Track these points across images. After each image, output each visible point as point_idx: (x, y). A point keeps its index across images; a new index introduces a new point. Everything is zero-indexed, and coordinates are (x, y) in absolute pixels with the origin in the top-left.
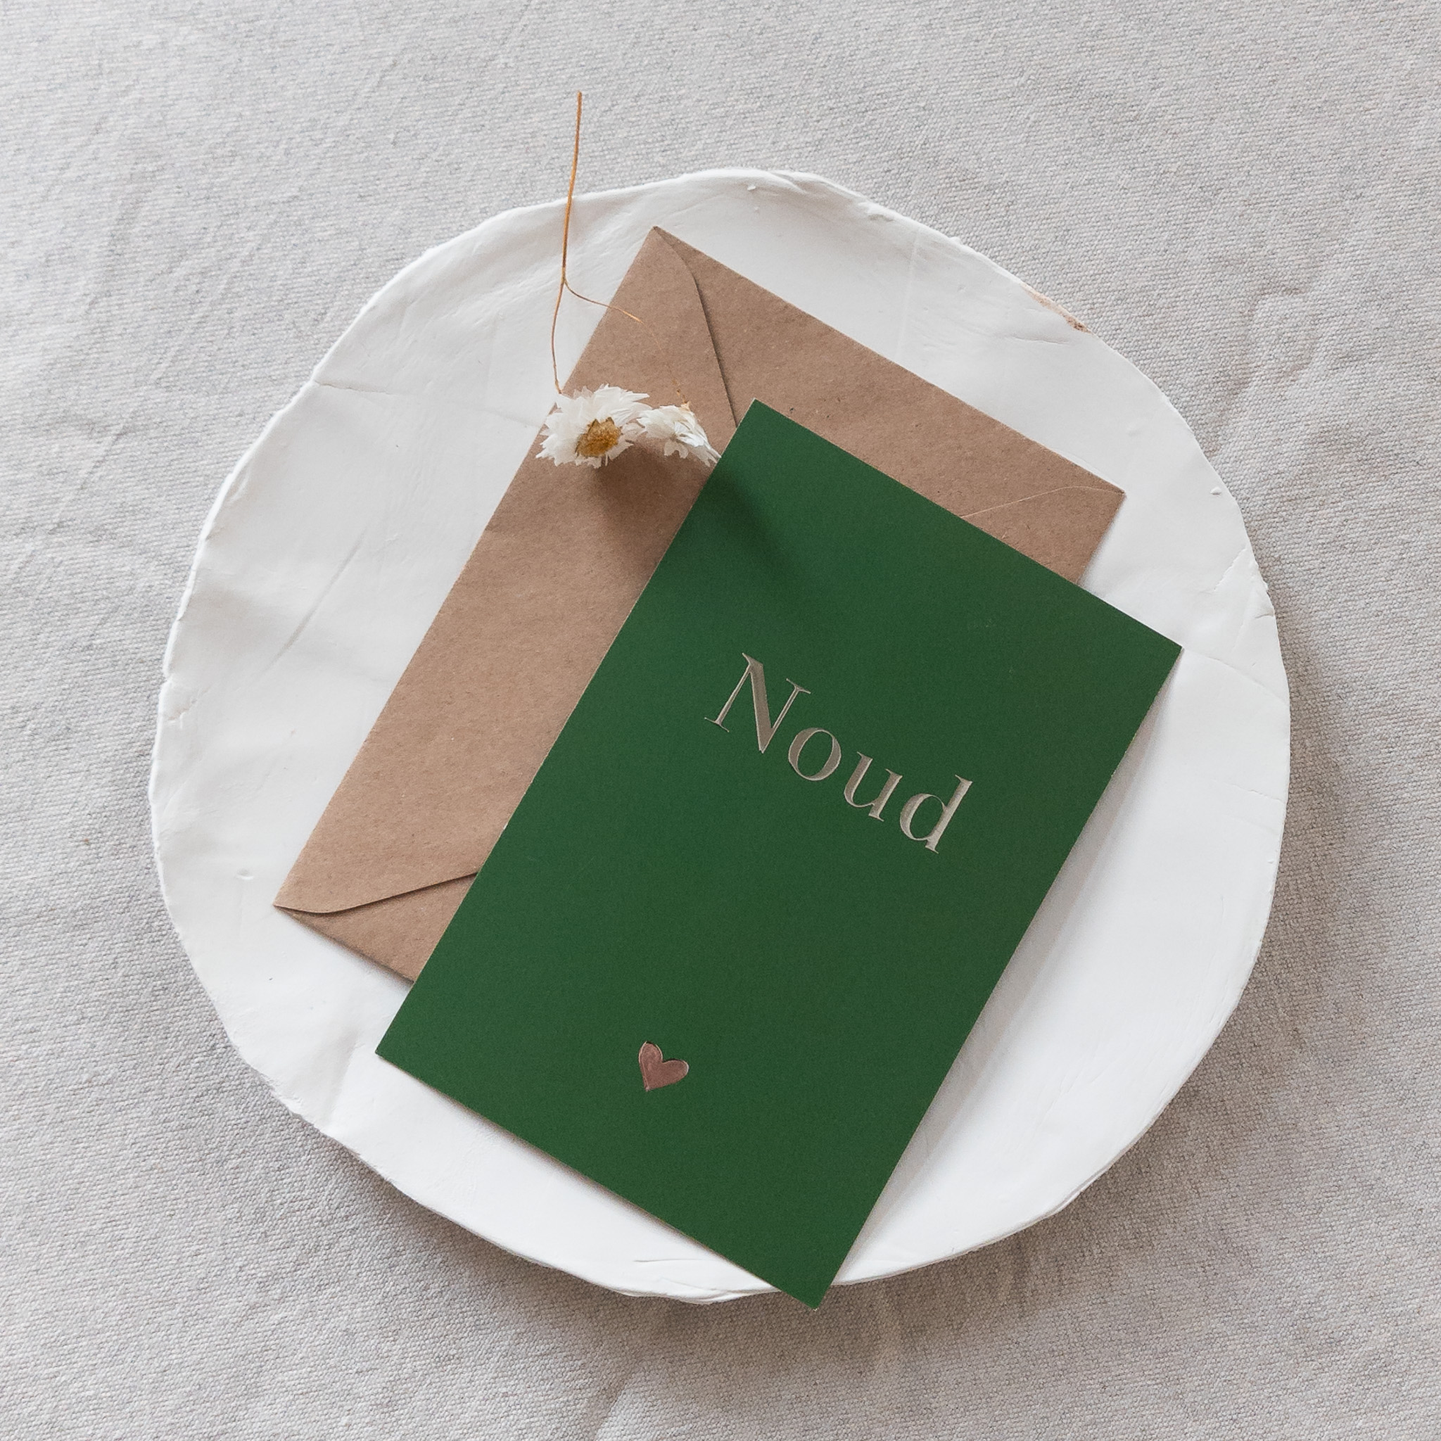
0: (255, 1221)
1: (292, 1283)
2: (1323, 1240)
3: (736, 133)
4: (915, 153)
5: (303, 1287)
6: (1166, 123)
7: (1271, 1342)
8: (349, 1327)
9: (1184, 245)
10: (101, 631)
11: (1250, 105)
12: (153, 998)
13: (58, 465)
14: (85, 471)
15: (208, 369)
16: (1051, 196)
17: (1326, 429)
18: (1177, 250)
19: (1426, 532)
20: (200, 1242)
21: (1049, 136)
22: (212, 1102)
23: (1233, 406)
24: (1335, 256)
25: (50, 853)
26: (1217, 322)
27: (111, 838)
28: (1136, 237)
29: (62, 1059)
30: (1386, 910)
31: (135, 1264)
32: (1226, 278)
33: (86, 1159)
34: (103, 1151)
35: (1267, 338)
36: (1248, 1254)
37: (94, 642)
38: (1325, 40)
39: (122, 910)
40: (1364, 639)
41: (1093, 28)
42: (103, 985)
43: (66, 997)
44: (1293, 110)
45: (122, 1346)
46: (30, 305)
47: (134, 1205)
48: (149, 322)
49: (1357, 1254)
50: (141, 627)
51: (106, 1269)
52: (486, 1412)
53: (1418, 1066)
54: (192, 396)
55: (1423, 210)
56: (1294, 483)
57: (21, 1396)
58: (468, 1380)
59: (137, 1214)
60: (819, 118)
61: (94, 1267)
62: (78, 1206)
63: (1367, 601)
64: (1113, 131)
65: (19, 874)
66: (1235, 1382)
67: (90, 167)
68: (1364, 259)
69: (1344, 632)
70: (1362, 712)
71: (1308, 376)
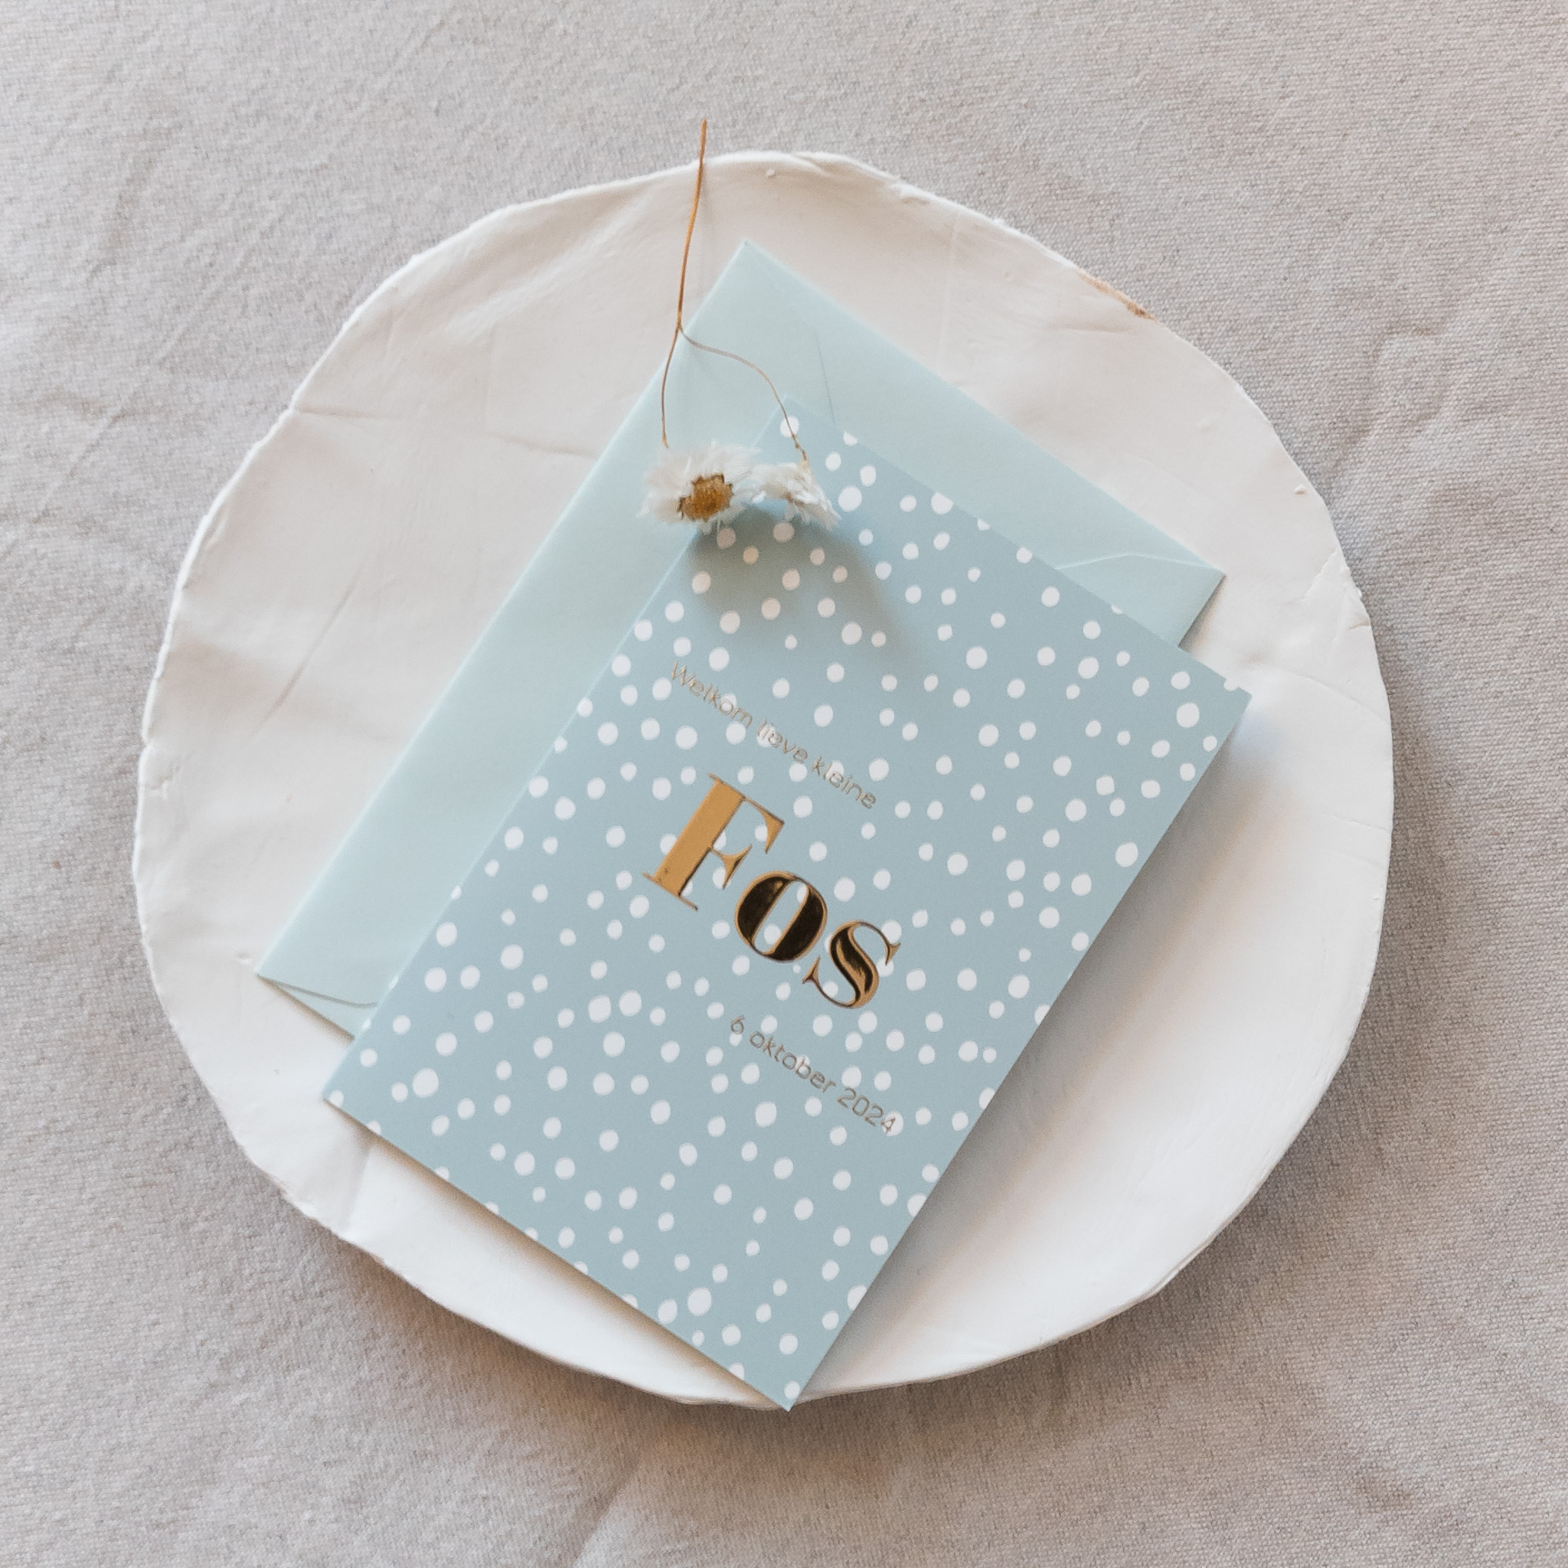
1: (258, 1362)
2: (1396, 1381)
4: (1013, 155)
6: (1295, 136)
7: (1331, 1488)
9: (1307, 273)
10: (85, 633)
11: (1388, 123)
12: (121, 1041)
13: (47, 447)
14: (76, 456)
16: (1161, 211)
17: (1451, 487)
18: (1298, 279)
19: (1555, 608)
21: (1163, 144)
23: (1350, 456)
24: (1473, 295)
25: (16, 874)
26: (1338, 361)
27: (84, 862)
28: (1253, 263)
30: (1486, 1023)
31: (87, 1331)
32: (1351, 313)
33: (39, 1213)
34: (58, 1205)
35: (1392, 383)
36: (1313, 1393)
37: (76, 645)
38: (1475, 55)
39: (91, 942)
40: (1481, 723)
41: (1219, 27)
42: (67, 1023)
44: (1436, 129)
45: (67, 1420)
46: (25, 269)
47: (89, 1266)
50: (129, 631)
51: (54, 1335)
56: (1413, 545)
59: (91, 1276)
60: (909, 110)
61: (42, 1331)
62: (27, 1263)
63: (1486, 680)
64: (1235, 142)
67: (100, 119)
68: (1504, 301)
69: (1458, 714)
70: (1473, 803)
71: (1436, 426)
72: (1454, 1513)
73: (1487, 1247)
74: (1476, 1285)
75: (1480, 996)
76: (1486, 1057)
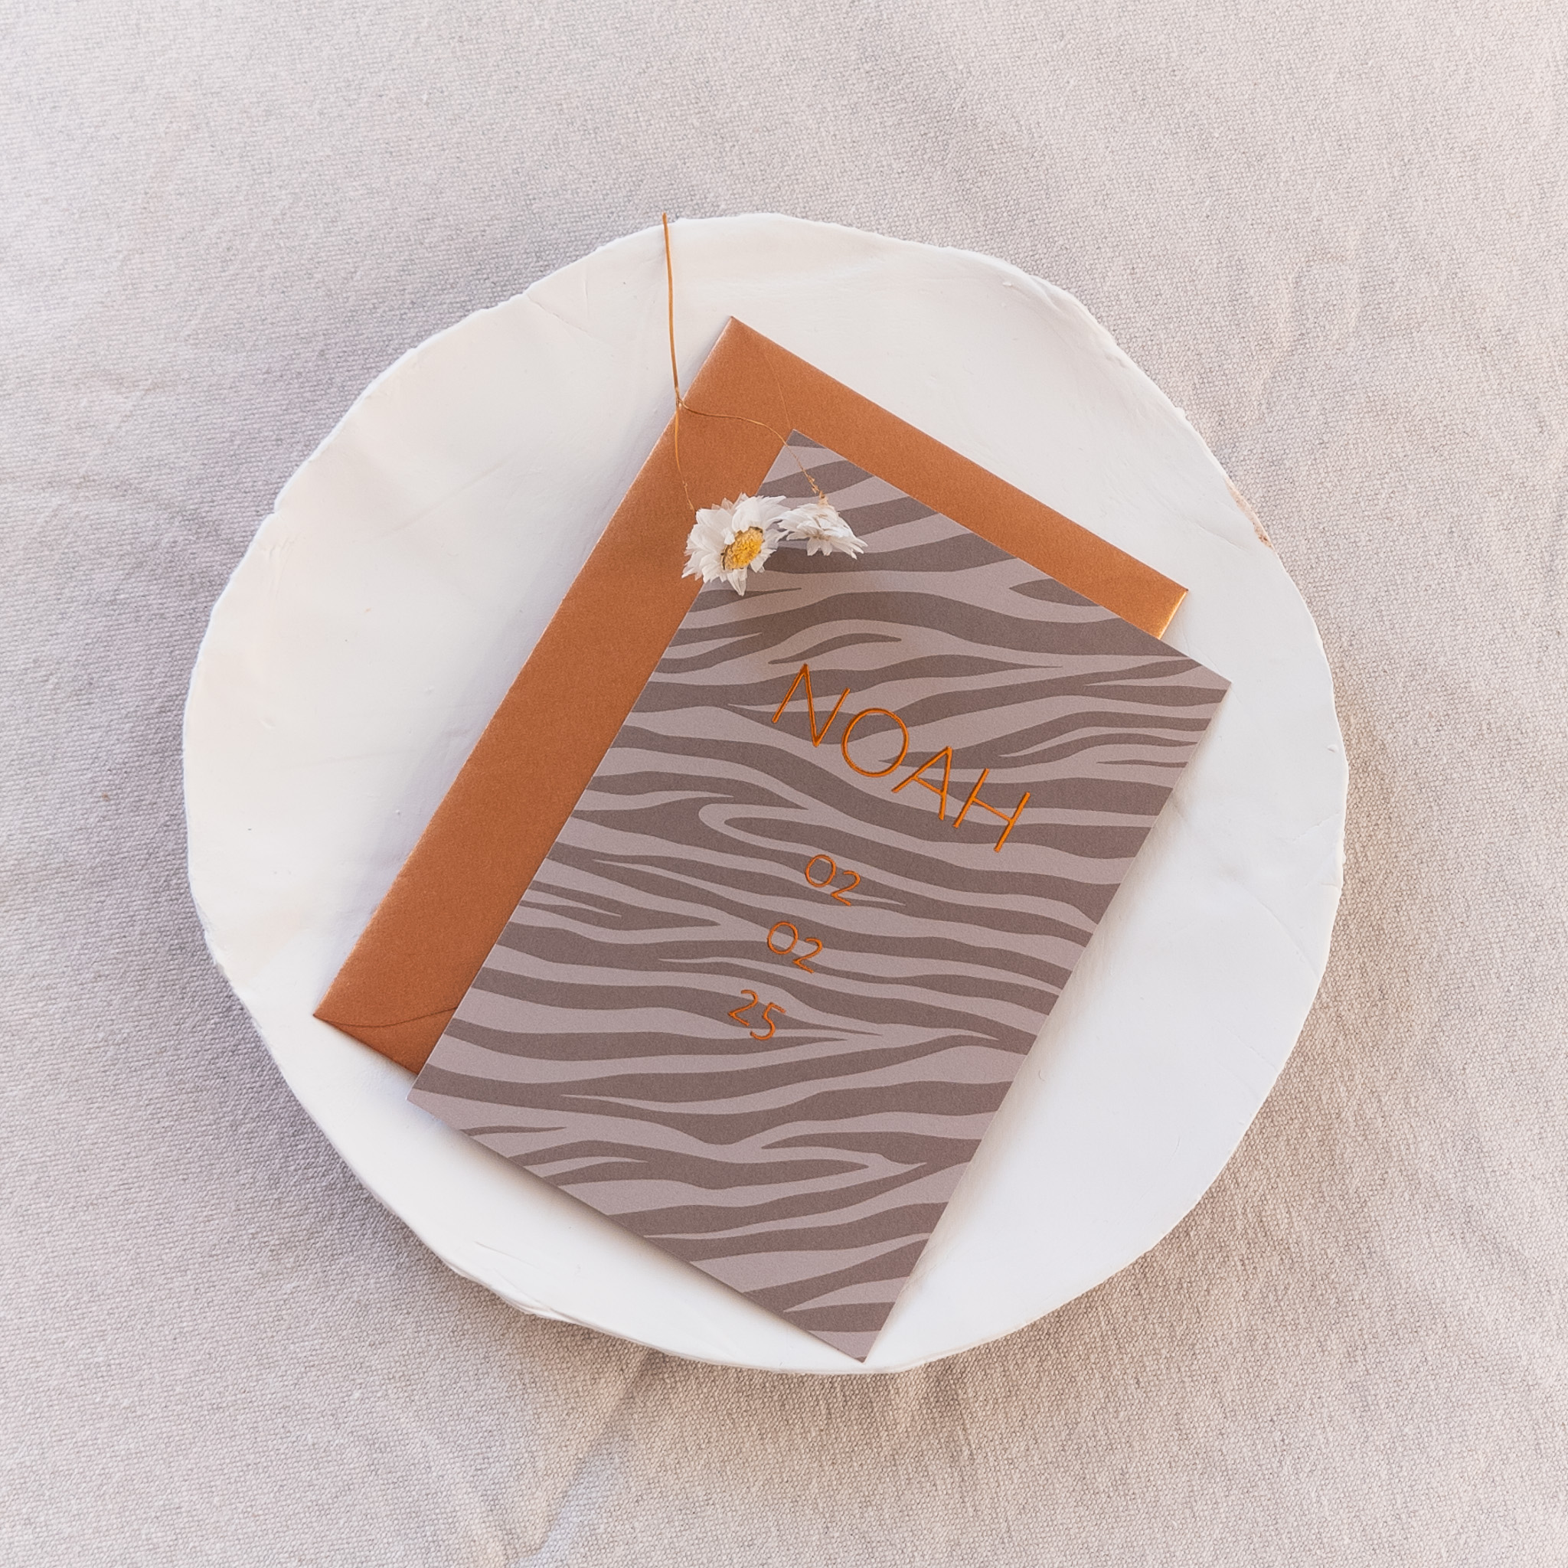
0: (268, 1187)
1: (305, 1252)
3: (771, 96)
4: (952, 116)
5: (316, 1256)
8: (361, 1298)
9: (1227, 211)
10: (125, 586)
13: (86, 419)
14: (112, 426)
15: (237, 326)
16: (1090, 160)
18: (1220, 216)
20: (213, 1207)
22: (227, 1064)
24: (1382, 224)
25: (69, 809)
27: (131, 795)
28: (1177, 203)
29: (79, 1017)
31: (147, 1229)
33: (100, 1120)
34: (118, 1112)
36: (1289, 1248)
37: (118, 597)
39: (140, 867)
43: (85, 954)
45: (132, 1313)
46: (61, 261)
47: (147, 1168)
48: (181, 280)
49: (1404, 1250)
50: (165, 583)
51: (117, 1233)
52: (500, 1390)
57: (30, 1360)
58: (482, 1356)
60: (855, 82)
61: (106, 1230)
62: (91, 1167)
65: (39, 829)
67: (125, 125)
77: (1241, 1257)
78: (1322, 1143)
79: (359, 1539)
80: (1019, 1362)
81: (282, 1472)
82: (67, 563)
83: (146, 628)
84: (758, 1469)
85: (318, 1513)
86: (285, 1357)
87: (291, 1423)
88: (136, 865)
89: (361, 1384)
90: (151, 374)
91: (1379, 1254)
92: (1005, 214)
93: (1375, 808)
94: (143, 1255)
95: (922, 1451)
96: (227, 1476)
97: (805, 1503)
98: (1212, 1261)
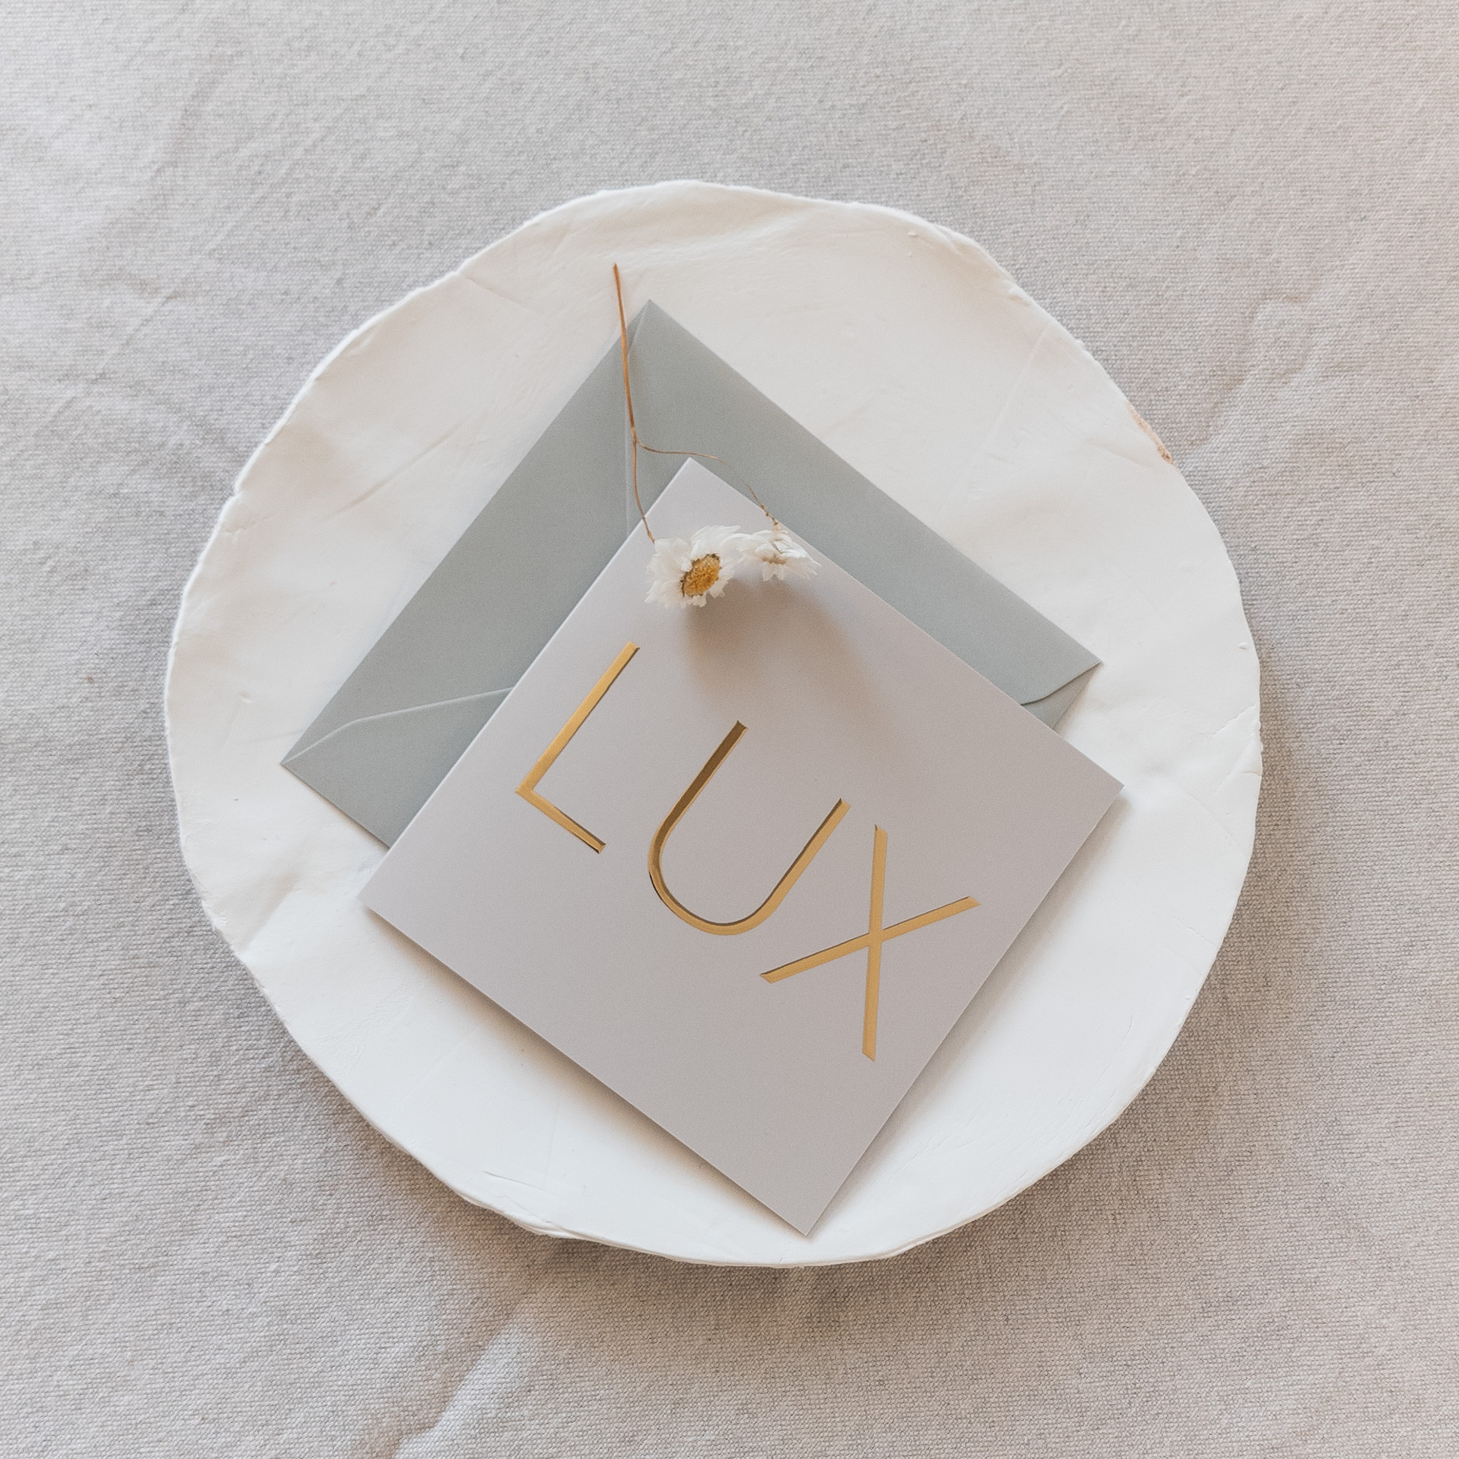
0: (209, 1064)
1: (239, 1128)
3: (785, 88)
4: (953, 127)
5: (248, 1133)
6: (1190, 129)
7: (1171, 1294)
8: (288, 1177)
9: (1196, 243)
10: (130, 481)
12: (137, 838)
13: (108, 319)
14: (132, 328)
15: (260, 247)
16: (1075, 182)
17: (1311, 432)
18: (1189, 248)
19: (1395, 540)
20: (154, 1078)
21: (1079, 127)
22: (182, 944)
23: (1226, 400)
24: (1335, 272)
25: (54, 687)
26: (1220, 319)
27: (115, 679)
28: (1151, 231)
29: (43, 886)
30: (1322, 894)
31: (89, 1092)
32: (1232, 279)
33: (53, 985)
34: (71, 980)
35: (1264, 341)
36: (1158, 1207)
37: (121, 491)
38: (1345, 71)
39: (117, 750)
40: (1327, 634)
41: (1130, 33)
42: (90, 819)
43: (54, 826)
45: (66, 1170)
46: (99, 166)
47: (95, 1035)
48: (211, 196)
49: (1262, 1218)
50: (169, 482)
51: (59, 1094)
52: (411, 1274)
53: (1337, 1045)
54: (243, 270)
55: (1421, 239)
56: (1276, 479)
58: (397, 1241)
59: (96, 1044)
61: (49, 1090)
63: (1334, 598)
65: (22, 703)
66: (1133, 1329)
67: (172, 43)
68: (1362, 278)
69: (1309, 626)
70: (1318, 703)
71: (1299, 380)
72: (1276, 1320)
73: (1315, 1088)
74: (1304, 1122)
75: (1318, 870)
76: (1321, 923)
77: (1113, 1212)
78: (1198, 1113)
79: (262, 1403)
80: (900, 1291)
81: (195, 1334)
82: (75, 453)
83: (146, 523)
84: (645, 1370)
85: (225, 1376)
86: (209, 1225)
87: (208, 1289)
88: (113, 747)
89: (279, 1257)
90: (174, 283)
91: (1239, 1220)
92: (992, 224)
93: (1277, 809)
94: (81, 1117)
95: (800, 1366)
96: (141, 1333)
97: (686, 1405)
98: (1086, 1213)
